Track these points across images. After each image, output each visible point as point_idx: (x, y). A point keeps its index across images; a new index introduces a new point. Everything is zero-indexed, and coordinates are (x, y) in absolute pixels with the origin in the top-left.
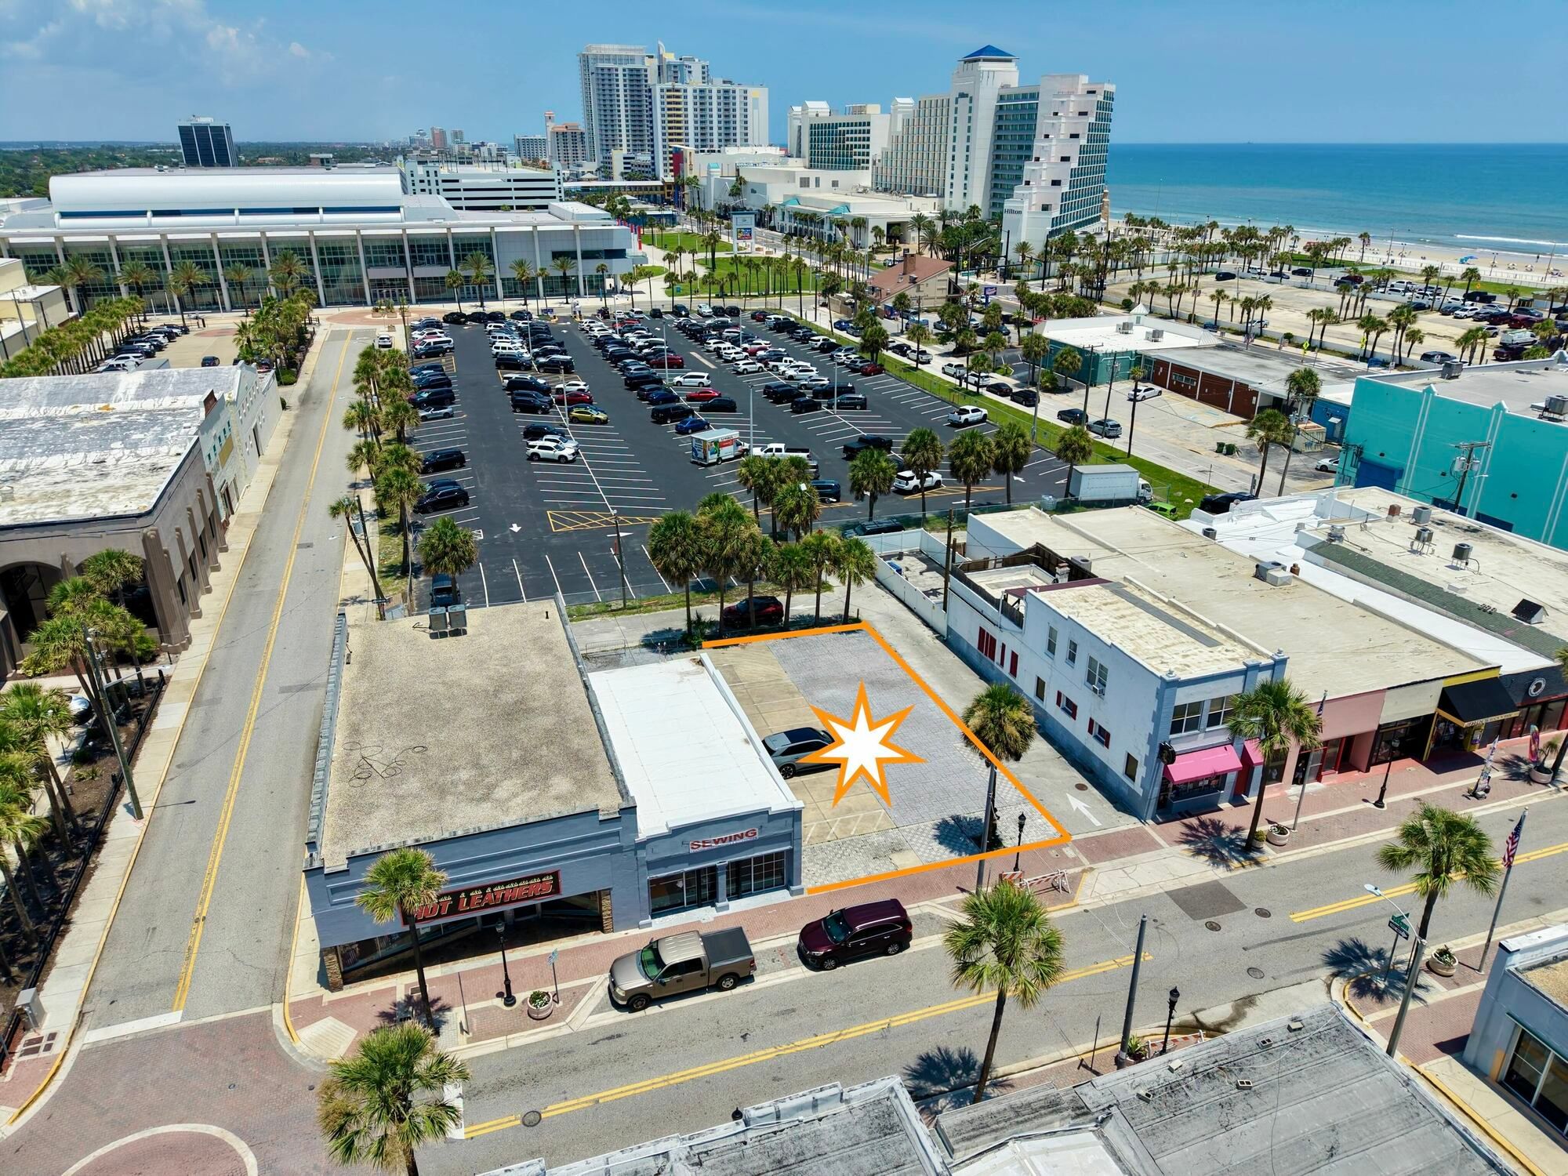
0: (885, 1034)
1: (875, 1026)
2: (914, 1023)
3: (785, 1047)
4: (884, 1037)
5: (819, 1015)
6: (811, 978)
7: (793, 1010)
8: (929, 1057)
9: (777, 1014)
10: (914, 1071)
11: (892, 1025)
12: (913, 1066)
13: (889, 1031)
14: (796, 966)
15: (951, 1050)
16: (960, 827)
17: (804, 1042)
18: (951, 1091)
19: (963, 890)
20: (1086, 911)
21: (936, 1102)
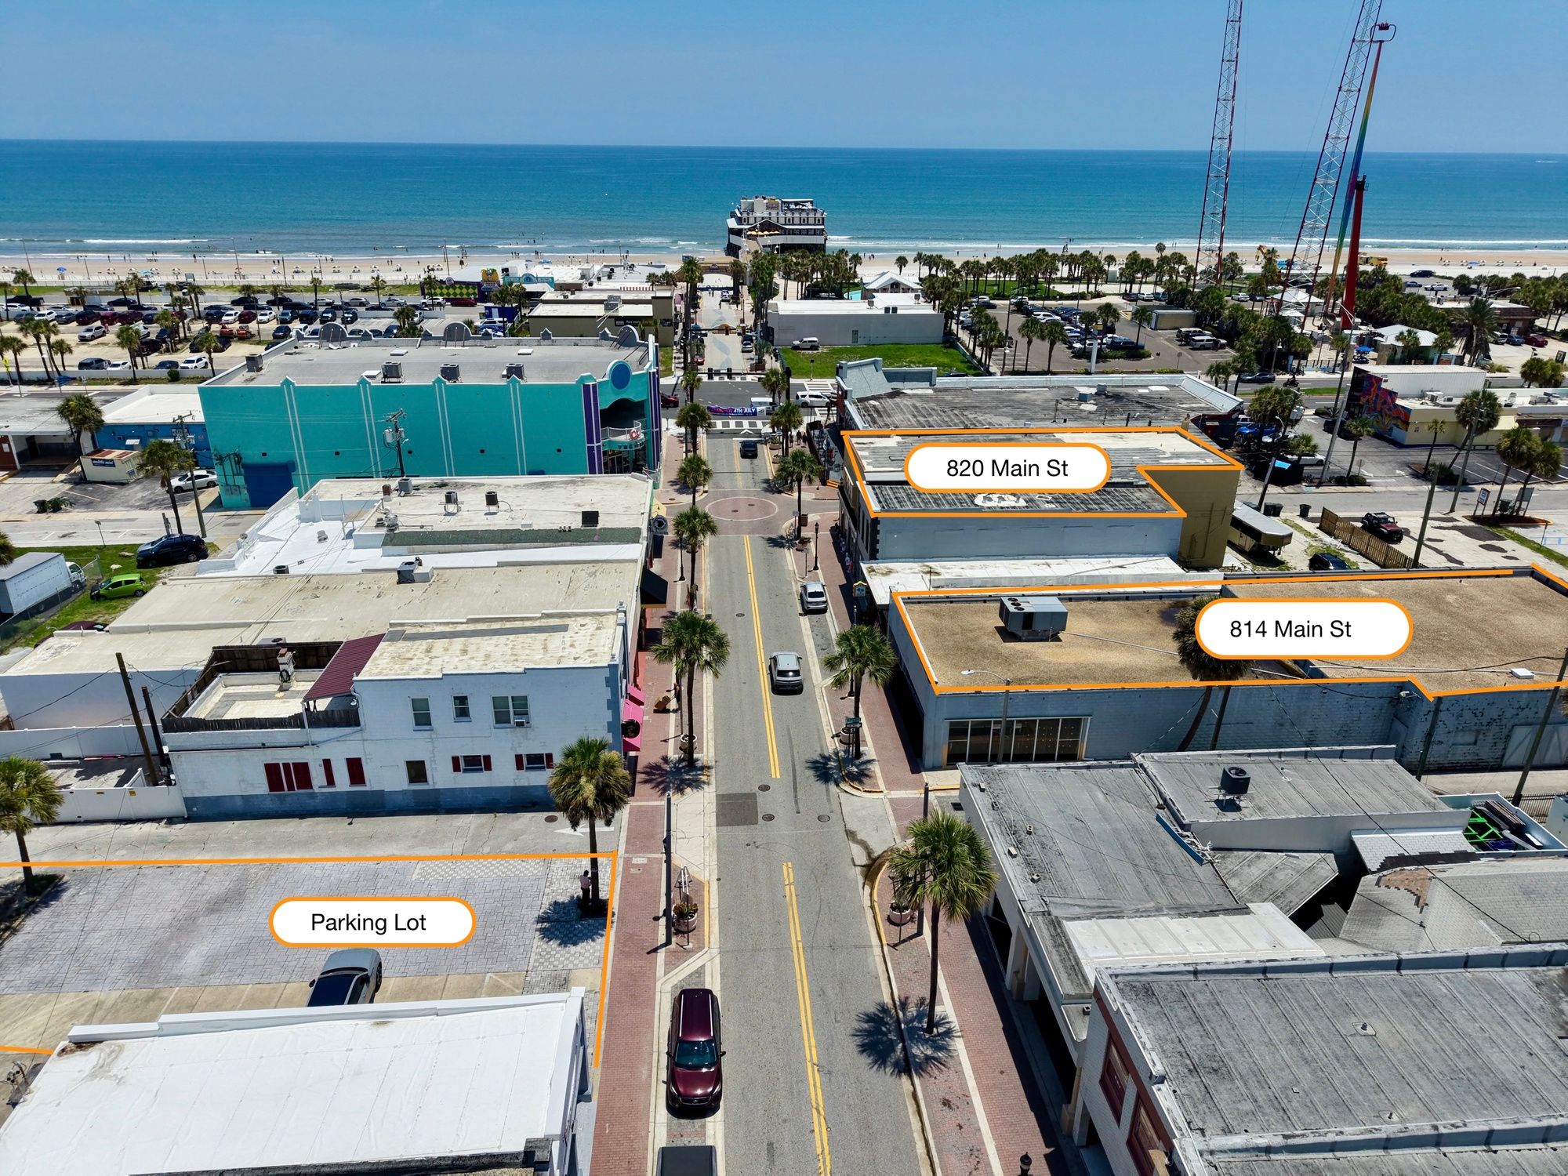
0: (825, 1071)
1: (814, 1078)
2: (818, 1042)
3: (821, 1164)
4: (830, 1073)
5: (785, 1121)
6: (726, 1116)
7: (770, 1145)
8: (863, 1046)
9: (772, 1162)
10: (875, 1062)
11: (815, 1060)
12: (870, 1060)
13: (823, 1067)
14: (704, 1126)
15: (857, 1027)
16: (557, 921)
17: (818, 1143)
18: (903, 1042)
19: (655, 950)
20: (719, 880)
21: (915, 1056)
